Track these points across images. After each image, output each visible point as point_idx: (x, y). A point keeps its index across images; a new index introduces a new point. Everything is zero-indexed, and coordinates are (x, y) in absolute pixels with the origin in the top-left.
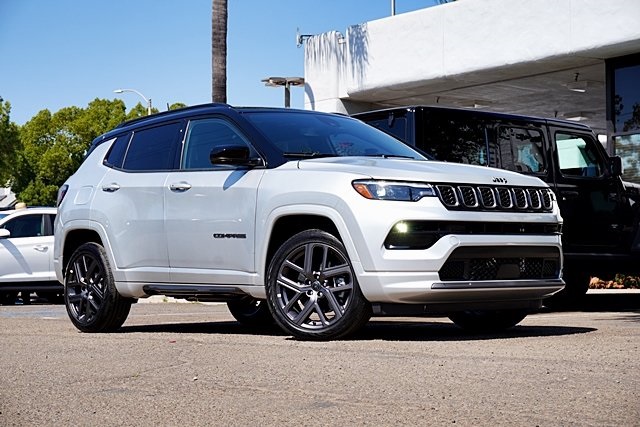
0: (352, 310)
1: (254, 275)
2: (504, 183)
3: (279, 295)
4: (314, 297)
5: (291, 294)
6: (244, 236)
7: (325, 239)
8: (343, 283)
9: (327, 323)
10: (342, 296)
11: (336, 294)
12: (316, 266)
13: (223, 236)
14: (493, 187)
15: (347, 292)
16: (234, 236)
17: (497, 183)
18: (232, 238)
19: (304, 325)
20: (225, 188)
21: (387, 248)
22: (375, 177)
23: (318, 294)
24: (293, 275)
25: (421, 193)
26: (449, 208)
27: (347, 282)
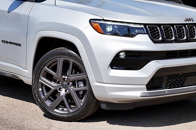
0: (87, 104)
1: (26, 71)
2: (191, 22)
3: (40, 89)
4: (63, 92)
5: (48, 89)
6: (20, 45)
7: (70, 55)
8: (82, 85)
9: (71, 111)
10: (81, 93)
11: (77, 92)
12: (64, 72)
13: (7, 42)
14: (184, 25)
15: (85, 92)
16: (14, 44)
17: (187, 22)
18: (12, 45)
19: (56, 110)
20: (9, 12)
21: (112, 68)
22: (105, 19)
23: (66, 91)
24: (49, 77)
25: (137, 31)
26: (155, 42)
27: (85, 85)
